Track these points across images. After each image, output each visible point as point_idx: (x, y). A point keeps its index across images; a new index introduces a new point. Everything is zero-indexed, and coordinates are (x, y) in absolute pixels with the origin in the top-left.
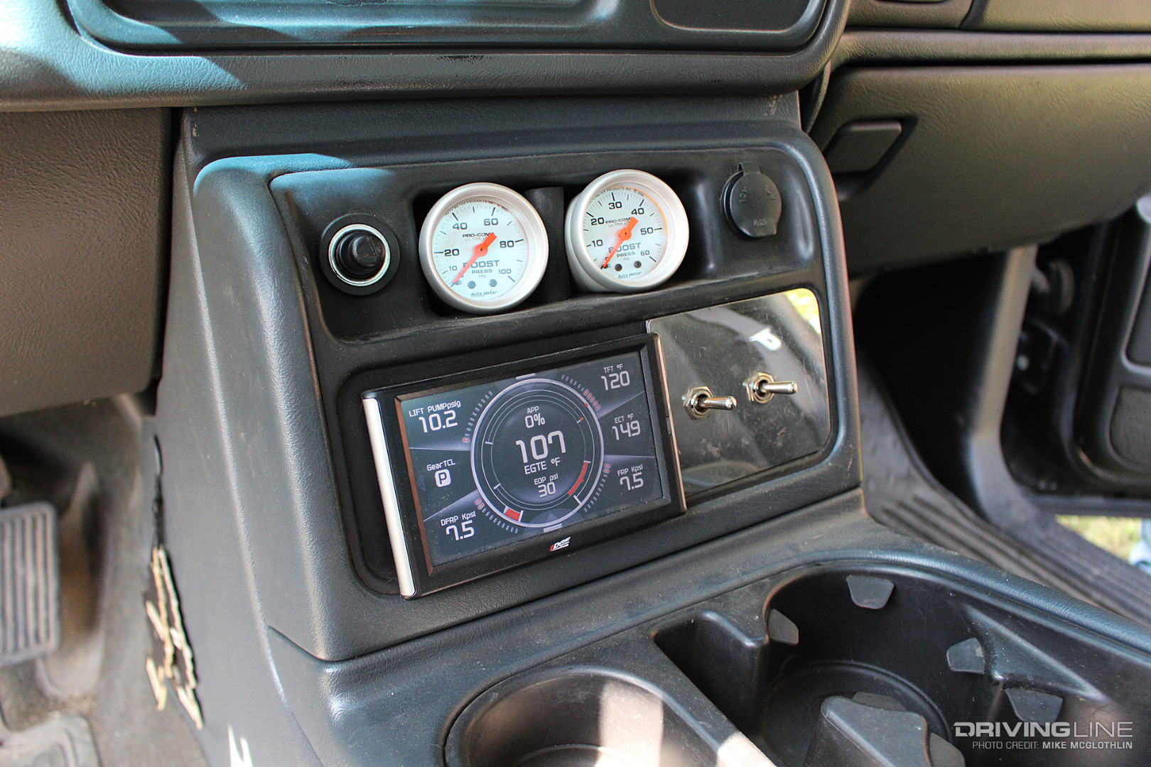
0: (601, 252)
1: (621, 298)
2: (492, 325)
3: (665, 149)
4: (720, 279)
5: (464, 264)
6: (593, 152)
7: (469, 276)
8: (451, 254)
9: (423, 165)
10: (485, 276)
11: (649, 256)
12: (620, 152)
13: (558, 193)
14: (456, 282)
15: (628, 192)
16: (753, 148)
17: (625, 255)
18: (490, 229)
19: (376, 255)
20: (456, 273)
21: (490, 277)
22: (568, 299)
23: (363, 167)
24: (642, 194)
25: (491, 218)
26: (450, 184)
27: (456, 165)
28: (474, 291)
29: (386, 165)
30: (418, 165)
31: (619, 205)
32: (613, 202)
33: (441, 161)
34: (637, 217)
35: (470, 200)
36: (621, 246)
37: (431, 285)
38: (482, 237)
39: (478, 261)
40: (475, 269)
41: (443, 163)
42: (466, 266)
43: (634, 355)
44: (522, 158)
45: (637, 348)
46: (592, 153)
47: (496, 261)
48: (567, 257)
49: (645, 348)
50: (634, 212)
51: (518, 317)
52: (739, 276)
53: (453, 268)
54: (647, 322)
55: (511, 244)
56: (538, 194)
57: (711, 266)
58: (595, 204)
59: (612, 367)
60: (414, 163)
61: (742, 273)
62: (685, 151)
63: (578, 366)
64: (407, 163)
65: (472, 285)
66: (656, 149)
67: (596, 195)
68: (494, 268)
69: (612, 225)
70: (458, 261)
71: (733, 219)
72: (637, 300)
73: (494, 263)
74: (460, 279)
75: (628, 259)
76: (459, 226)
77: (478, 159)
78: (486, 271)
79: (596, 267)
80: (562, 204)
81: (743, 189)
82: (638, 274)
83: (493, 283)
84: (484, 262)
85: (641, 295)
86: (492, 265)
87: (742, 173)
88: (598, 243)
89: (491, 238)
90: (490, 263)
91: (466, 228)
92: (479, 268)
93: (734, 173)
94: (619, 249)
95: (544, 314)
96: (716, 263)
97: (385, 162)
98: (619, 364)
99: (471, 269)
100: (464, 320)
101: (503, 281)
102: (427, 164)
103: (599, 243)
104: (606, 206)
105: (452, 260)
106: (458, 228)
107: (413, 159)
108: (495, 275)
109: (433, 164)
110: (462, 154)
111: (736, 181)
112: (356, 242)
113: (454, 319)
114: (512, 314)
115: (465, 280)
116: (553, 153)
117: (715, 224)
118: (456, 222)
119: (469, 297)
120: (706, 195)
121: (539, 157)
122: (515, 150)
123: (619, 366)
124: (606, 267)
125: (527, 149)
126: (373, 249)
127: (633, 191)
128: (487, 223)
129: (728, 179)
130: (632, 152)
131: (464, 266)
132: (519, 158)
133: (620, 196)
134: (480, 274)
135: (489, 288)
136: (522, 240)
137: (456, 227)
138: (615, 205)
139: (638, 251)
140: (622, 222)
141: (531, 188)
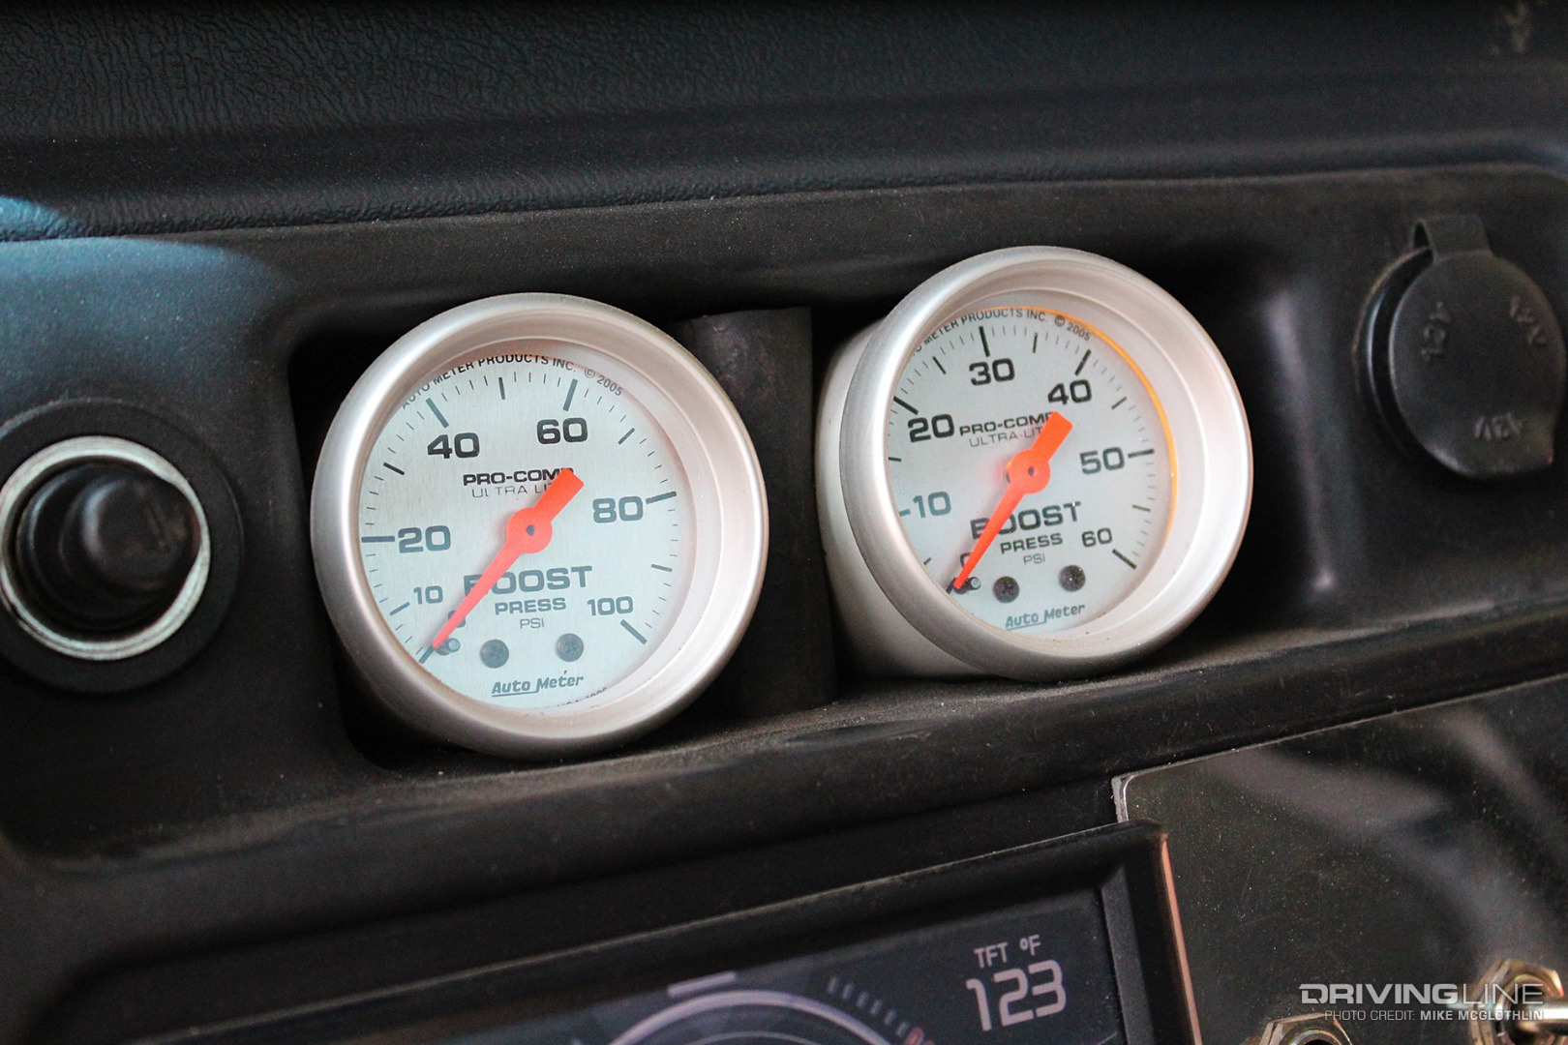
0: (950, 535)
1: (1024, 697)
2: (579, 803)
3: (1157, 174)
4: (1360, 626)
5: (467, 579)
6: (913, 184)
7: (484, 623)
8: (423, 543)
9: (326, 228)
10: (540, 623)
11: (1110, 547)
12: (1007, 186)
13: (793, 333)
14: (441, 645)
15: (1034, 326)
16: (1460, 168)
17: (1029, 544)
18: (557, 456)
19: (167, 548)
20: (438, 611)
21: (558, 624)
22: (828, 703)
23: (112, 232)
24: (1083, 332)
25: (561, 417)
26: (422, 297)
27: (442, 230)
28: (503, 674)
29: (193, 228)
30: (306, 229)
31: (1003, 370)
32: (982, 358)
33: (387, 217)
34: (1068, 411)
35: (490, 356)
36: (1016, 513)
37: (356, 654)
38: (530, 485)
39: (516, 569)
40: (508, 598)
41: (397, 224)
42: (474, 587)
43: (1080, 902)
44: (670, 206)
45: (1086, 874)
46: (909, 190)
47: (581, 570)
48: (823, 553)
49: (1120, 877)
50: (1058, 394)
51: (670, 770)
52: (1428, 616)
53: (429, 594)
54: (1116, 782)
55: (631, 509)
56: (723, 332)
57: (1325, 581)
58: (921, 368)
59: (1002, 946)
60: (294, 223)
61: (1436, 602)
62: (1229, 180)
63: (887, 945)
64: (267, 223)
65: (495, 654)
66: (1128, 175)
67: (927, 335)
68: (573, 594)
69: (981, 442)
70: (449, 570)
71: (1398, 415)
72: (1077, 708)
73: (574, 577)
74: (457, 633)
75: (1038, 559)
76: (452, 445)
77: (518, 208)
78: (545, 605)
79: (929, 585)
80: (806, 365)
81: (1434, 310)
82: (1075, 610)
83: (570, 648)
84: (539, 574)
85: (1093, 686)
86: (567, 584)
87: (1428, 255)
88: (935, 503)
89: (559, 485)
90: (558, 578)
91: (474, 453)
92: (519, 596)
93: (1397, 255)
94: (1008, 525)
95: (758, 758)
96: (1338, 568)
97: (192, 216)
98: (1026, 936)
99: (491, 599)
100: (476, 779)
101: (603, 639)
102: (339, 227)
103: (939, 503)
104: (960, 375)
105: (427, 567)
106: (446, 453)
107: (288, 208)
108: (574, 618)
109: (361, 225)
110: (462, 191)
111: (1406, 283)
112: (95, 502)
113: (434, 777)
114: (645, 757)
115: (471, 638)
116: (776, 191)
117: (1335, 436)
118: (439, 430)
119: (484, 695)
120: (1303, 336)
121: (728, 202)
122: (641, 179)
123: (1029, 944)
124: (964, 585)
125: (687, 177)
126: (159, 525)
127: (1050, 319)
128: (548, 433)
129: (1377, 274)
130: (1047, 186)
131: (468, 587)
132: (660, 206)
133: (1009, 338)
134: (525, 615)
135: (557, 667)
136: (674, 494)
137: (440, 448)
138: (992, 372)
139: (1070, 531)
140: (1018, 430)
141: (698, 315)
